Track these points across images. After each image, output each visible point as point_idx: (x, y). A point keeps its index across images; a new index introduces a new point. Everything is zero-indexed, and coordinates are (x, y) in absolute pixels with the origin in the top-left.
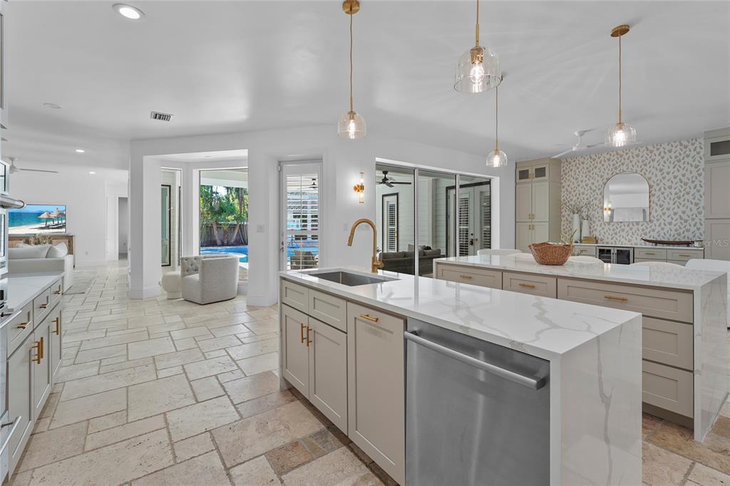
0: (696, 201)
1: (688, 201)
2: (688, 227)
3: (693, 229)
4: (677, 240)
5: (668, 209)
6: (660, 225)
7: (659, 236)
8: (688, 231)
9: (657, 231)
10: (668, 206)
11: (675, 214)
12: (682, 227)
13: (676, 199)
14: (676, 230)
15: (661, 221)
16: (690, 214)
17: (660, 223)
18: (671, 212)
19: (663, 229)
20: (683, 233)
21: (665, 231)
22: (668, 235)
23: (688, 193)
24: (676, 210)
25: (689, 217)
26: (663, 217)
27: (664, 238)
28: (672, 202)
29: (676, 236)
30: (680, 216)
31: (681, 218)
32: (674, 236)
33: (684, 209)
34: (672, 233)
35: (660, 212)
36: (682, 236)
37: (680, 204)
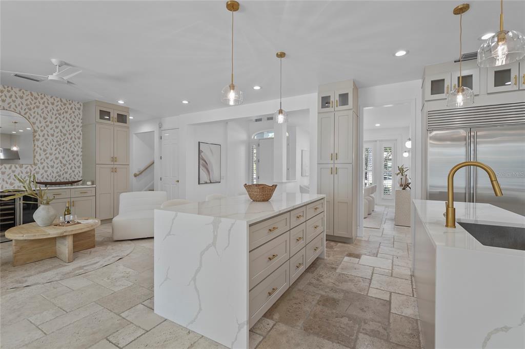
0: (72, 149)
1: (66, 149)
2: (66, 170)
3: (69, 171)
4: (58, 181)
5: (51, 154)
6: (43, 168)
7: (42, 178)
8: (66, 173)
9: (41, 173)
10: (51, 152)
11: (57, 158)
12: (62, 169)
13: (57, 146)
14: (57, 172)
15: (45, 164)
16: (68, 159)
17: (44, 167)
18: (53, 157)
19: (46, 172)
20: (63, 175)
21: (48, 173)
22: (50, 176)
23: (66, 142)
24: (57, 155)
25: (67, 162)
26: (46, 161)
27: (47, 179)
28: (54, 148)
29: (57, 177)
30: (60, 161)
31: (61, 163)
32: (55, 178)
33: (64, 155)
34: (55, 175)
35: (43, 156)
36: (62, 177)
37: (61, 151)
